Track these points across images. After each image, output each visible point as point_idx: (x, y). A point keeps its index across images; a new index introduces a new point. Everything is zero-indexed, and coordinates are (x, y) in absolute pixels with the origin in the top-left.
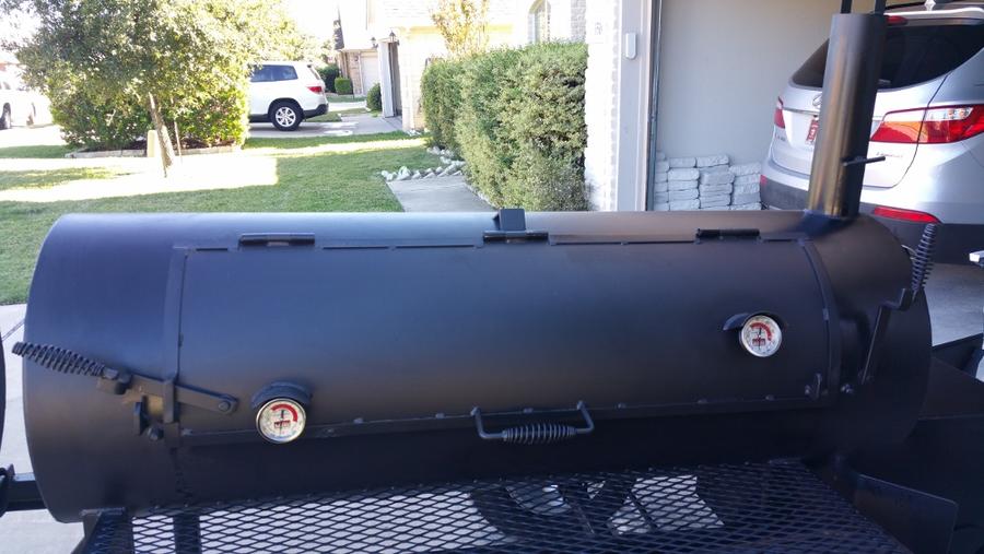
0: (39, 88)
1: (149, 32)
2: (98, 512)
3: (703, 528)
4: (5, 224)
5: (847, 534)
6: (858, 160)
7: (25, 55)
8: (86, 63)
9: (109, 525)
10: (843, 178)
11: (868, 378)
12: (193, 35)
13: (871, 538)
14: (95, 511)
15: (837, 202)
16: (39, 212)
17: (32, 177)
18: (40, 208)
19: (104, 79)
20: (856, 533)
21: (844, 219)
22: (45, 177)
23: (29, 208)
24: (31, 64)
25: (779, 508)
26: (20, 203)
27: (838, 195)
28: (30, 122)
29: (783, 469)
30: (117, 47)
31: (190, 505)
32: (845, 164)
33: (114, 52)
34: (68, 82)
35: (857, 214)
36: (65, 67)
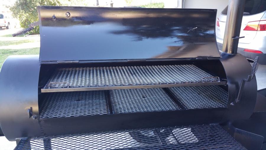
0: (16, 18)
1: (45, 2)
2: (20, 139)
3: (193, 142)
4: (7, 55)
5: (231, 146)
6: (237, 37)
7: (12, 9)
8: (28, 11)
9: (22, 142)
10: (233, 42)
11: (238, 101)
12: (57, 3)
13: (238, 147)
14: (19, 138)
15: (231, 49)
16: (16, 52)
17: (14, 42)
18: (16, 51)
19: (33, 15)
20: (233, 146)
21: (233, 54)
22: (18, 42)
23: (13, 51)
24: (14, 11)
25: (212, 138)
26: (11, 49)
27: (231, 47)
28: (15, 27)
29: (214, 127)
30: (36, 6)
31: (45, 137)
32: (233, 39)
33: (35, 8)
34: (23, 16)
35: (236, 53)
36: (22, 12)
